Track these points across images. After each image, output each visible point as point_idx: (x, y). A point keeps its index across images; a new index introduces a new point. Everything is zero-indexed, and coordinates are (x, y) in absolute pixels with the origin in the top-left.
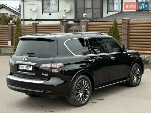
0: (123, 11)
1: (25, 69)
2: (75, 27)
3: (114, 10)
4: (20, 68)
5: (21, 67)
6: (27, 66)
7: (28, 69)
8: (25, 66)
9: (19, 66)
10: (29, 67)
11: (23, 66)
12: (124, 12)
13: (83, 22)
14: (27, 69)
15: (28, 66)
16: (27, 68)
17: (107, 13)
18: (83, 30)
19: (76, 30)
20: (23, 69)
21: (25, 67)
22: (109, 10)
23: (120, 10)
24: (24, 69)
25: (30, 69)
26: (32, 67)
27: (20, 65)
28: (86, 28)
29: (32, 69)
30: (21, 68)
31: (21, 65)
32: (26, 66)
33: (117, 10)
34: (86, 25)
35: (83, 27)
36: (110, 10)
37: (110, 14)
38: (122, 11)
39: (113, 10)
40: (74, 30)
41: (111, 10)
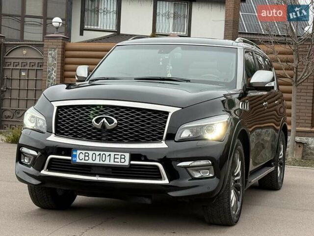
0: (122, 32)
2: (25, 52)
3: (99, 28)
12: (123, 35)
13: (53, 41)
17: (81, 34)
18: (53, 61)
19: (29, 61)
22: (86, 27)
23: (114, 29)
28: (60, 56)
33: (105, 28)
34: (61, 50)
35: (51, 54)
36: (89, 27)
37: (89, 35)
38: (119, 33)
39: (96, 27)
40: (20, 61)
41: (92, 27)
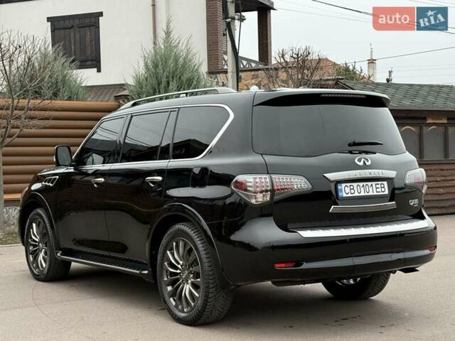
1: (367, 194)
4: (345, 195)
5: (348, 190)
6: (369, 184)
7: (375, 193)
8: (361, 184)
9: (339, 187)
10: (377, 186)
11: (355, 185)
14: (371, 193)
15: (374, 183)
16: (371, 189)
20: (356, 194)
21: (362, 189)
24: (362, 194)
25: (381, 193)
26: (385, 183)
27: (343, 185)
29: (387, 192)
30: (350, 195)
31: (348, 184)
32: (365, 184)
